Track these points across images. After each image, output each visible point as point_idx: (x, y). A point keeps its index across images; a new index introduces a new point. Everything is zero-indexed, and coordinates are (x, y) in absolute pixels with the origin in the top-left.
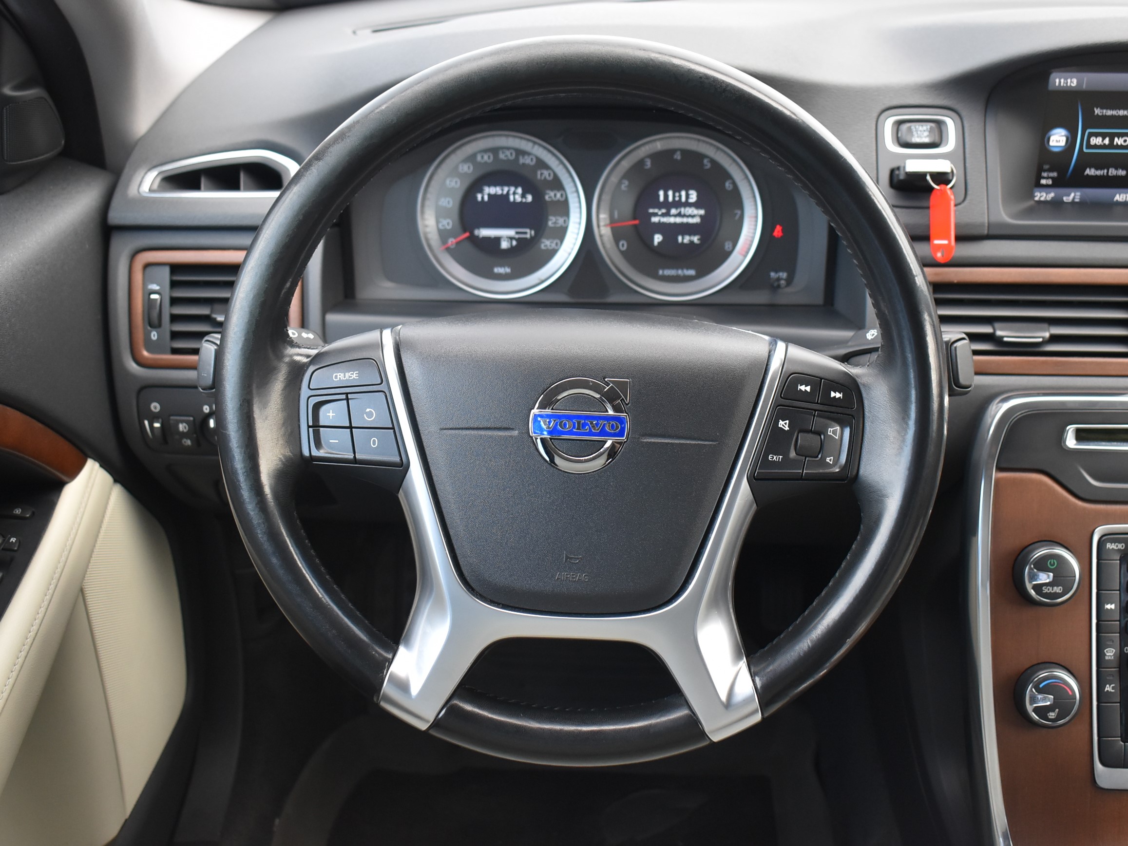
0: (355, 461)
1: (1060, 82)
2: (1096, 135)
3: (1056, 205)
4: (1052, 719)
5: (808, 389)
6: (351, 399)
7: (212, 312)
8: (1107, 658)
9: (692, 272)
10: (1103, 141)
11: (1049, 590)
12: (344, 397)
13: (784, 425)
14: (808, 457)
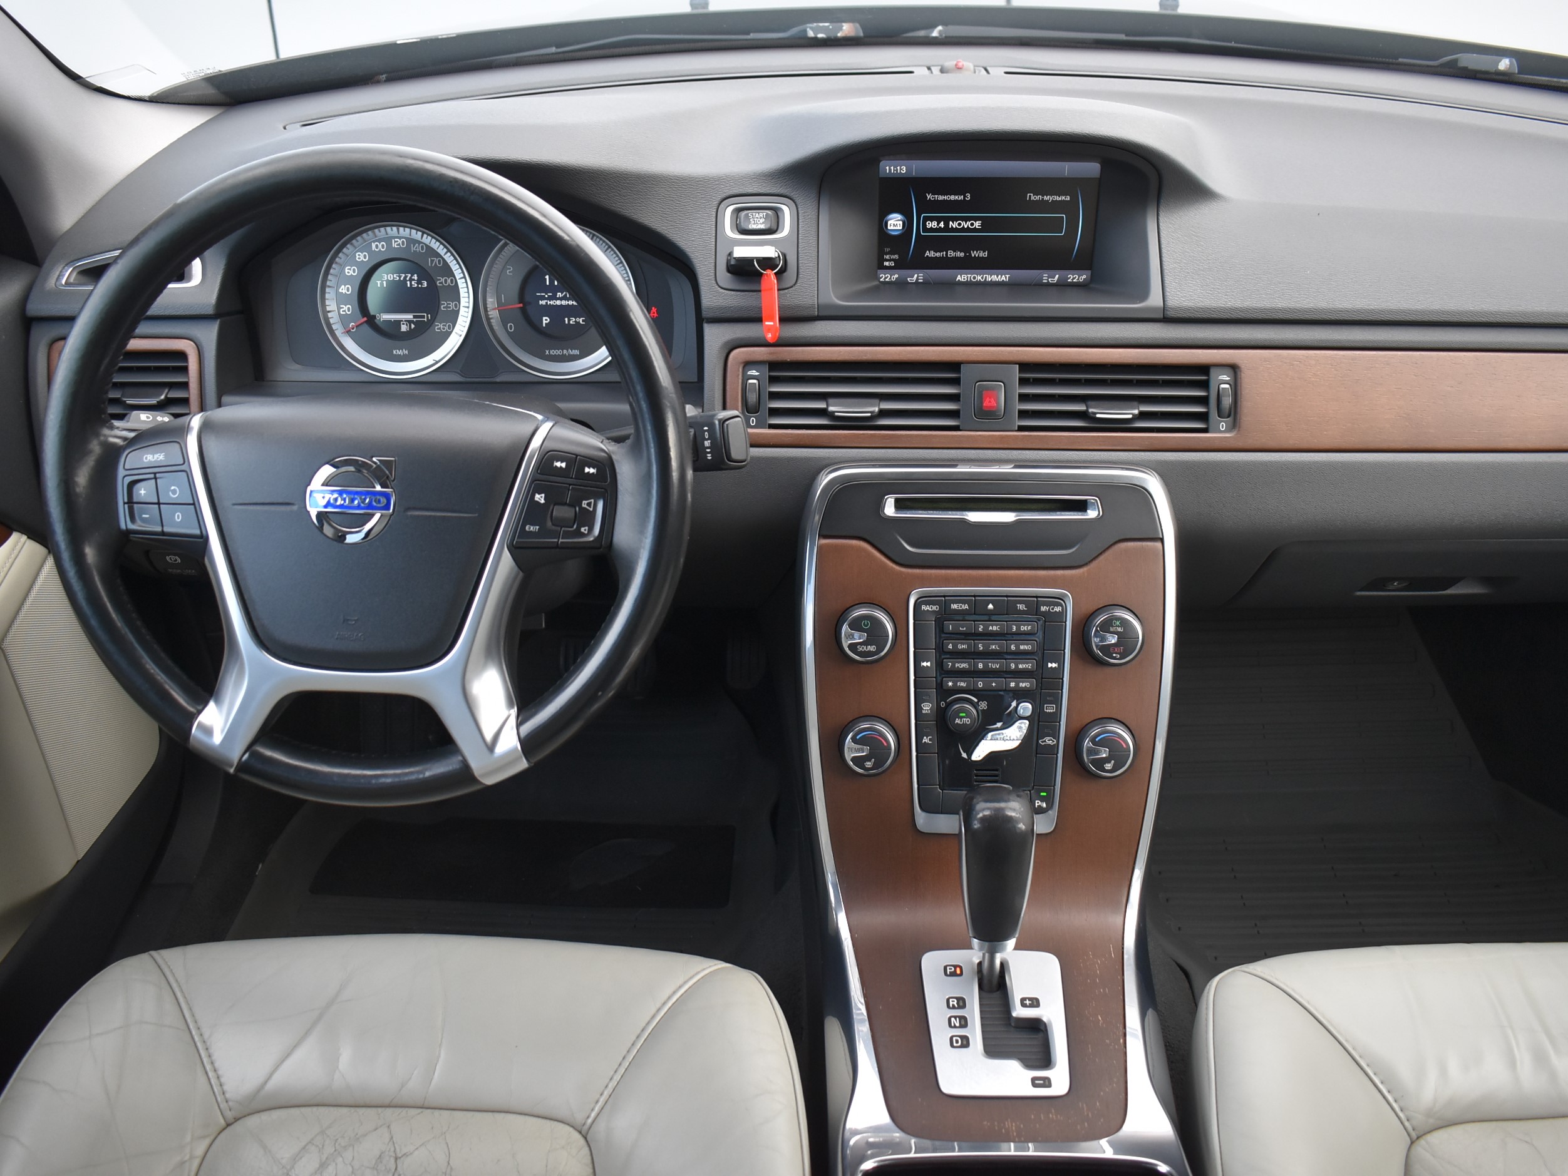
0: (163, 533)
1: (890, 170)
2: (932, 219)
3: (901, 286)
4: (869, 768)
5: (564, 465)
6: (159, 478)
7: (123, 396)
8: (924, 712)
9: (576, 352)
10: (938, 225)
11: (863, 648)
12: (152, 476)
13: (540, 498)
14: (564, 527)
